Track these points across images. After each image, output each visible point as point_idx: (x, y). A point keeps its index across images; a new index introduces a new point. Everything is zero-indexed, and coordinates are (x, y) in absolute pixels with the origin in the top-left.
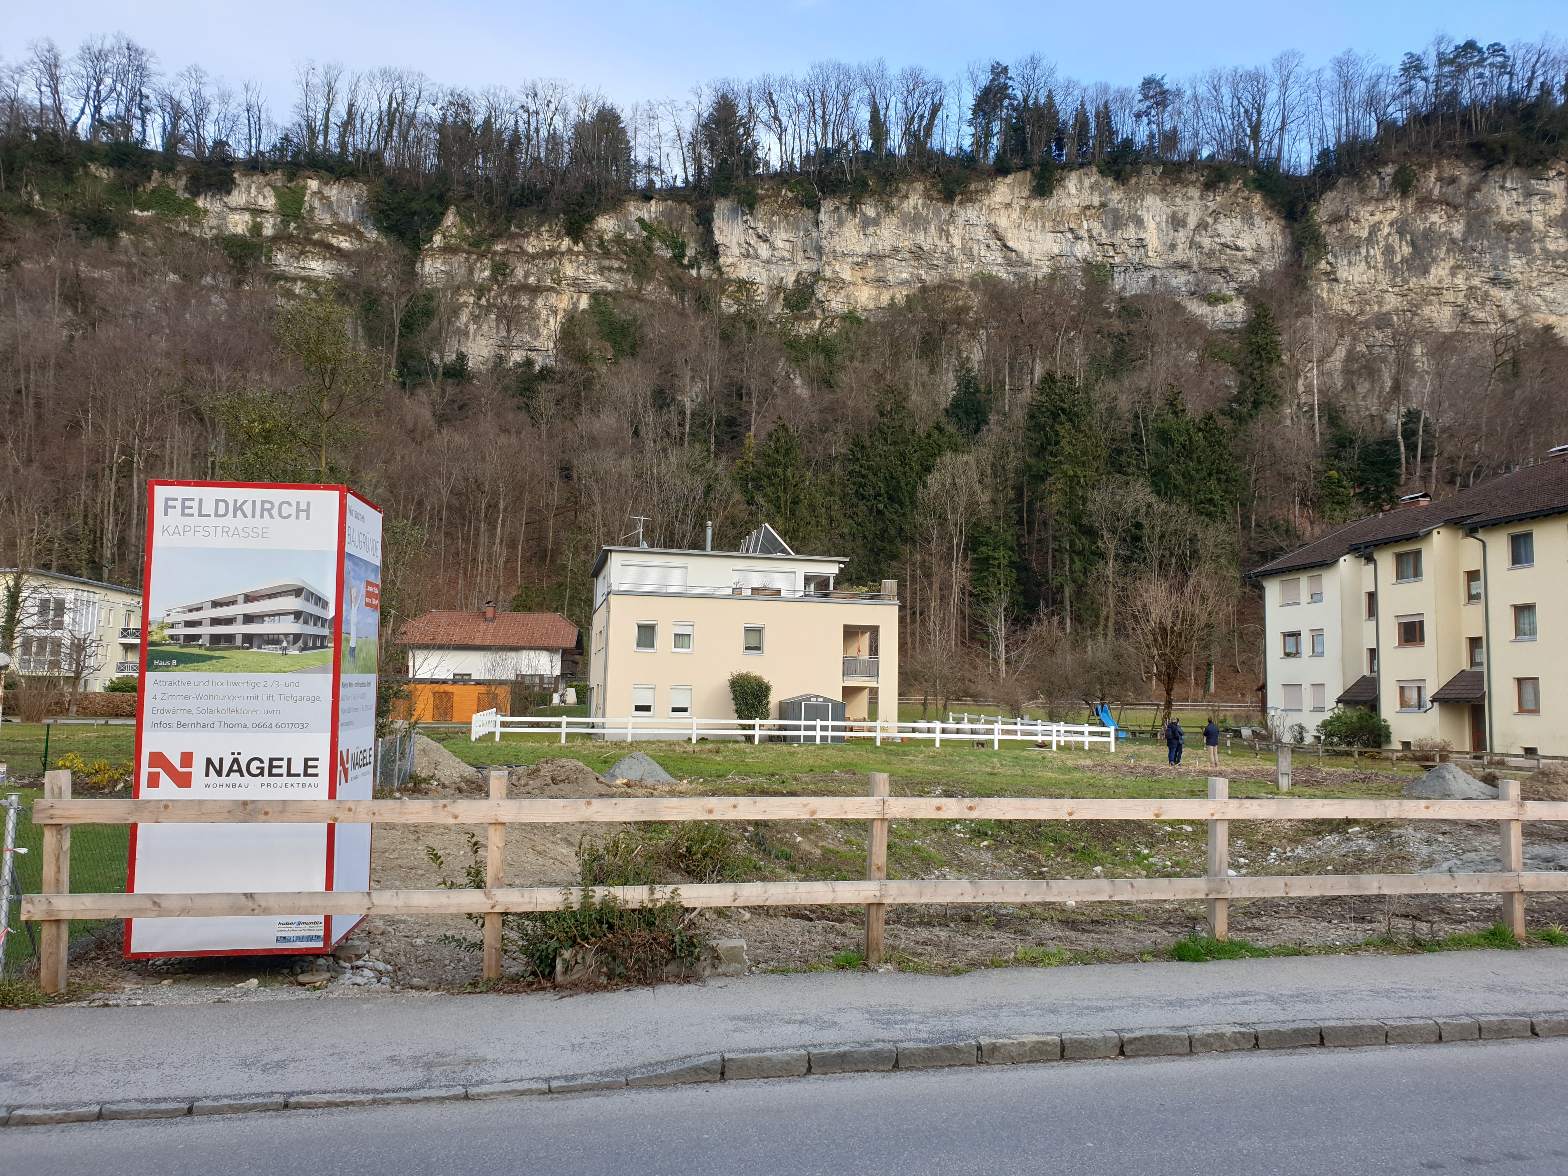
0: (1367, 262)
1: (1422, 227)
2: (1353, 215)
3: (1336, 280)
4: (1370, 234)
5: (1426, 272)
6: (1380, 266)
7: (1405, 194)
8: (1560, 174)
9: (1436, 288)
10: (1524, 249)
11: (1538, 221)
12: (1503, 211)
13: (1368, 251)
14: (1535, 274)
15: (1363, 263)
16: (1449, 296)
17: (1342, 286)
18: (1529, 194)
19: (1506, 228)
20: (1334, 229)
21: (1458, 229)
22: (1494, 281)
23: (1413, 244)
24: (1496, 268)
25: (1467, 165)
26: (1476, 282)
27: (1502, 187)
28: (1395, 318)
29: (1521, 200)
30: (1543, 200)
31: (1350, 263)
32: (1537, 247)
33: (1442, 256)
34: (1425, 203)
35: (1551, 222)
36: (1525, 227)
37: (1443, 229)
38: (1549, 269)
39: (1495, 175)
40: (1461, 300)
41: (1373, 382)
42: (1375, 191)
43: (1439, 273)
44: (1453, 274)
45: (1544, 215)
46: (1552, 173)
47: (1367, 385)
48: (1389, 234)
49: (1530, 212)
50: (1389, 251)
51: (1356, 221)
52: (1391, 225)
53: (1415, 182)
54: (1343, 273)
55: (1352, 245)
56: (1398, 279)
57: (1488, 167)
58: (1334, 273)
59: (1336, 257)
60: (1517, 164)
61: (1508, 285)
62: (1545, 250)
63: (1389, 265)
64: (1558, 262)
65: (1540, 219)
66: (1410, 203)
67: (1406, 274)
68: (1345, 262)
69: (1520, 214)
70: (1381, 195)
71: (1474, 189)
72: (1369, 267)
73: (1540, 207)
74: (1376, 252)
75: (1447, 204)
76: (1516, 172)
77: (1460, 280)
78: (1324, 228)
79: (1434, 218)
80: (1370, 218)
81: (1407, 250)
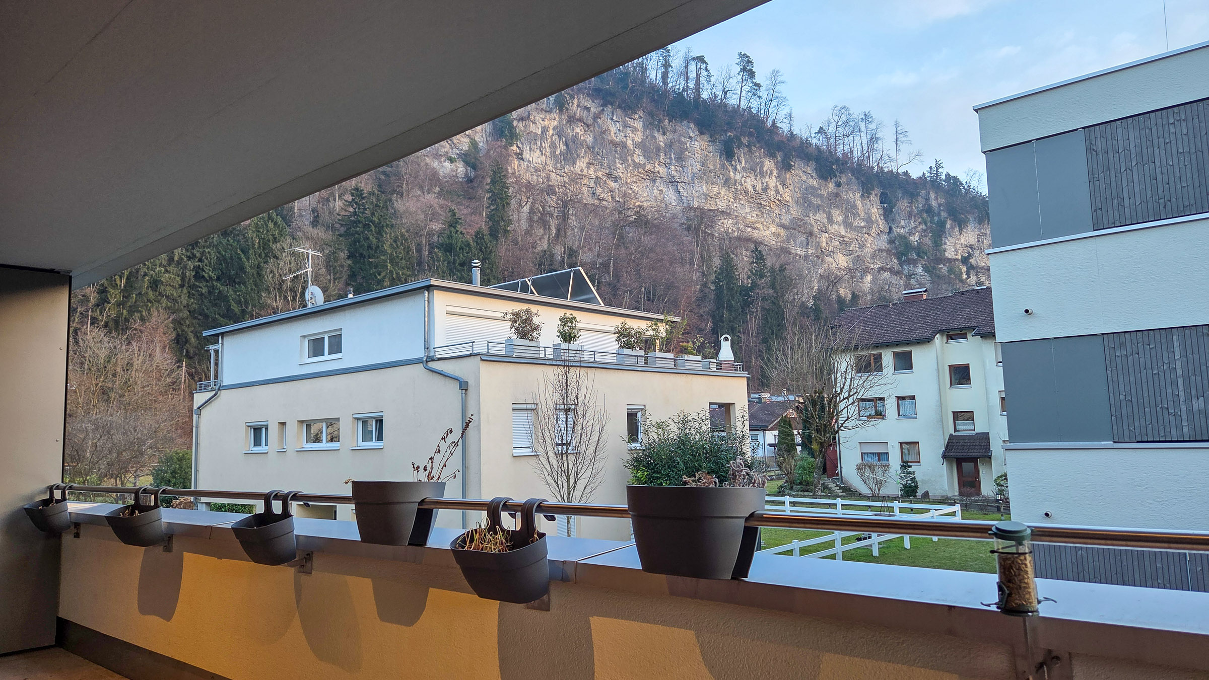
0: (541, 151)
1: (571, 134)
2: (532, 118)
3: (522, 159)
4: (542, 133)
5: (574, 163)
6: (548, 154)
7: (561, 110)
8: (640, 117)
9: (579, 174)
10: (624, 160)
11: (630, 143)
12: (612, 133)
13: (541, 144)
14: (629, 175)
15: (538, 151)
16: (586, 181)
17: (526, 163)
18: (626, 126)
19: (615, 144)
20: (521, 125)
21: (590, 139)
22: (609, 175)
23: (567, 145)
24: (610, 168)
25: (593, 102)
26: (600, 174)
27: (612, 119)
28: (557, 189)
29: (621, 129)
30: (632, 131)
31: (531, 149)
32: (629, 158)
33: (582, 155)
34: (572, 120)
35: (636, 145)
36: (624, 145)
37: (582, 138)
38: (636, 173)
39: (609, 109)
40: (592, 184)
41: (545, 229)
42: (544, 106)
43: (581, 165)
44: (588, 168)
45: (633, 140)
46: (637, 116)
47: (542, 231)
48: (553, 135)
49: (626, 137)
50: (553, 146)
51: (534, 123)
52: (554, 129)
53: (567, 106)
54: (526, 155)
55: (533, 139)
56: (559, 165)
57: (604, 105)
58: (521, 154)
59: (522, 144)
60: (619, 107)
61: (616, 179)
62: (633, 161)
63: (553, 154)
64: (640, 170)
65: (631, 142)
66: (565, 117)
67: (563, 163)
68: (528, 148)
69: (619, 138)
70: (548, 109)
71: (596, 117)
72: (542, 154)
73: (631, 135)
74: (546, 145)
75: (584, 123)
76: (619, 111)
77: (591, 172)
78: (515, 123)
79: (578, 130)
80: (542, 122)
81: (563, 147)
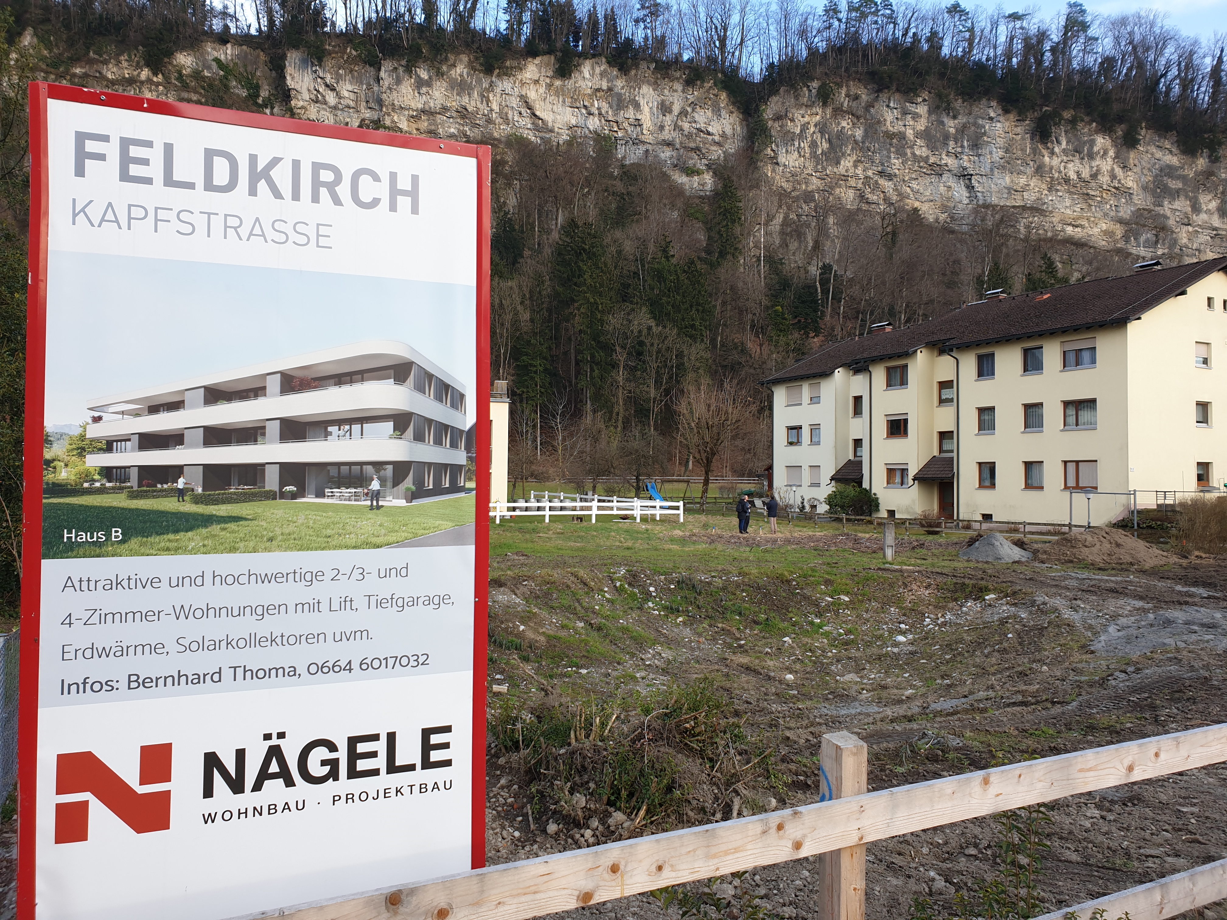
0: (799, 152)
1: (836, 129)
2: (790, 115)
3: (777, 164)
4: (801, 131)
5: (838, 163)
6: (807, 155)
7: (825, 104)
8: (924, 100)
9: (844, 176)
10: (901, 153)
11: (910, 133)
12: (888, 123)
13: (799, 144)
14: (907, 171)
15: (796, 153)
16: (852, 182)
17: (781, 168)
18: (905, 113)
19: (890, 136)
20: (776, 125)
21: (859, 133)
22: (881, 174)
23: (830, 141)
24: (883, 165)
25: (865, 88)
26: (870, 173)
27: (888, 106)
28: (816, 195)
29: (899, 116)
30: (913, 118)
31: (787, 151)
32: (908, 151)
33: (848, 152)
34: (838, 112)
35: (918, 135)
36: (902, 136)
37: (849, 133)
38: (916, 168)
39: (884, 96)
40: (860, 186)
41: (800, 242)
42: (805, 99)
43: (846, 164)
44: (855, 166)
45: (914, 129)
46: (920, 100)
47: (796, 244)
48: (814, 132)
49: (905, 126)
50: (814, 145)
51: (792, 120)
52: (815, 126)
53: (832, 96)
54: (782, 159)
55: (789, 138)
56: (819, 167)
57: (879, 91)
58: (775, 157)
59: (777, 146)
60: (898, 90)
61: (890, 177)
62: (913, 154)
63: (814, 155)
64: (921, 164)
65: (911, 132)
66: (829, 111)
67: (825, 163)
68: (784, 151)
69: (898, 127)
70: (809, 103)
71: (870, 105)
72: (800, 156)
73: (911, 123)
74: (805, 145)
75: (853, 115)
76: (897, 96)
77: (859, 171)
78: (770, 123)
79: (844, 124)
80: (802, 119)
81: (826, 145)
